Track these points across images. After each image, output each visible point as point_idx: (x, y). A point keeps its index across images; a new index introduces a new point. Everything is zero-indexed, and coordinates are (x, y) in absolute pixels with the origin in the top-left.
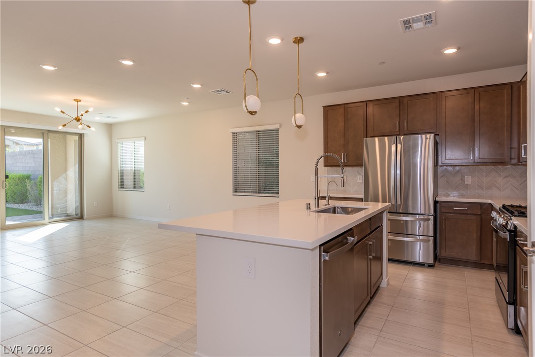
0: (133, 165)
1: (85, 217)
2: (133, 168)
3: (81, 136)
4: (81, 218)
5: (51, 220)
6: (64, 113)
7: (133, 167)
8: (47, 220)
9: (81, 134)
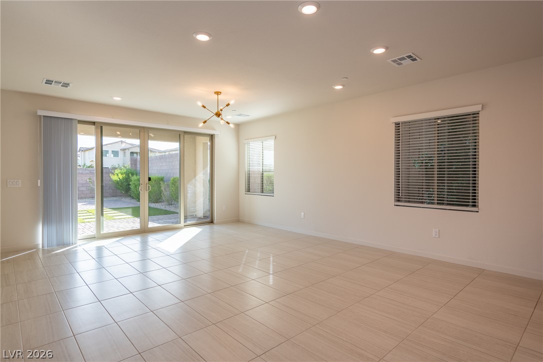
0: (261, 167)
1: (215, 221)
2: (261, 171)
3: (212, 137)
4: (212, 222)
5: (186, 224)
6: (205, 107)
7: (261, 169)
8: (182, 224)
9: (212, 135)
